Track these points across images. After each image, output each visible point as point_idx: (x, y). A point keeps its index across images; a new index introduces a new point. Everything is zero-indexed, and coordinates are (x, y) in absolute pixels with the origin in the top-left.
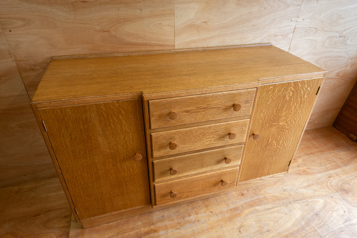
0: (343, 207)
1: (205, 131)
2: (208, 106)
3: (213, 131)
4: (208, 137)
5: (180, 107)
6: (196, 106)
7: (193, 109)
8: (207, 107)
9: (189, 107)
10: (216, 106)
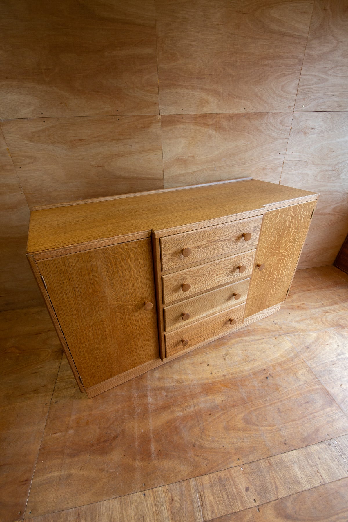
0: (337, 341)
1: (215, 267)
2: (219, 238)
3: (223, 266)
4: (218, 273)
6: (208, 240)
7: (205, 243)
8: (218, 240)
9: (200, 242)
10: (227, 238)
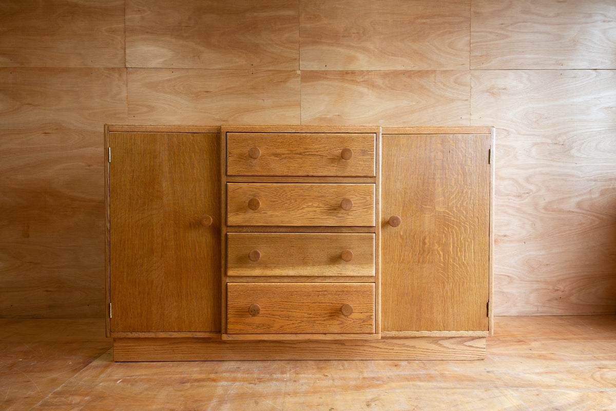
1: (304, 192)
3: (317, 194)
4: (310, 204)
5: (266, 146)
6: (289, 149)
7: (284, 152)
8: (304, 152)
10: (319, 153)
